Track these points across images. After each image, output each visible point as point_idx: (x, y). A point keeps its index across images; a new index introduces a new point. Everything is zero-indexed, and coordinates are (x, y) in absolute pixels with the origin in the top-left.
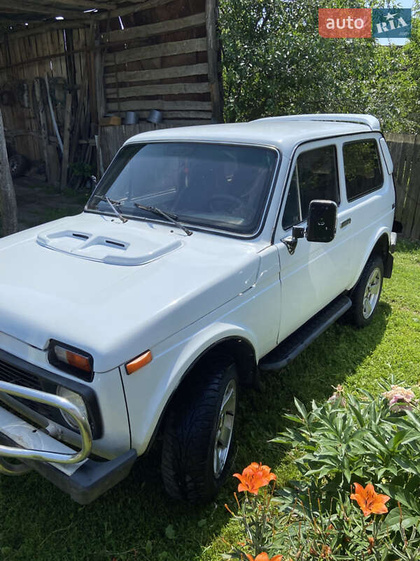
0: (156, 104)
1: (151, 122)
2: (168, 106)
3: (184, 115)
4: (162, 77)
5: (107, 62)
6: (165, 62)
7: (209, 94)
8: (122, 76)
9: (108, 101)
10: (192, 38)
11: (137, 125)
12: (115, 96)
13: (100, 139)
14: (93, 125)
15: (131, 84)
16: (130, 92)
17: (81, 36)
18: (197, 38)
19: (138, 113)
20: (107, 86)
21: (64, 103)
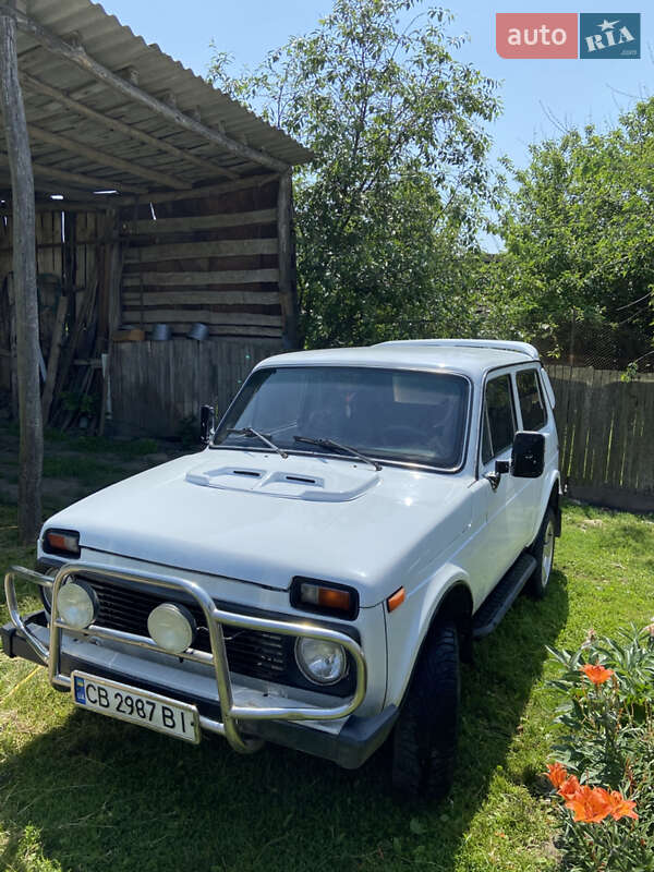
0: (200, 315)
1: (192, 338)
2: (216, 318)
3: (241, 331)
4: (210, 282)
5: (127, 258)
6: (214, 264)
7: (279, 306)
8: (149, 278)
9: (124, 308)
10: (255, 237)
11: (171, 342)
12: (138, 303)
13: (110, 360)
14: (101, 339)
15: (162, 289)
16: (162, 299)
17: (88, 224)
18: (263, 237)
19: (173, 326)
20: (124, 289)
21: (55, 309)
